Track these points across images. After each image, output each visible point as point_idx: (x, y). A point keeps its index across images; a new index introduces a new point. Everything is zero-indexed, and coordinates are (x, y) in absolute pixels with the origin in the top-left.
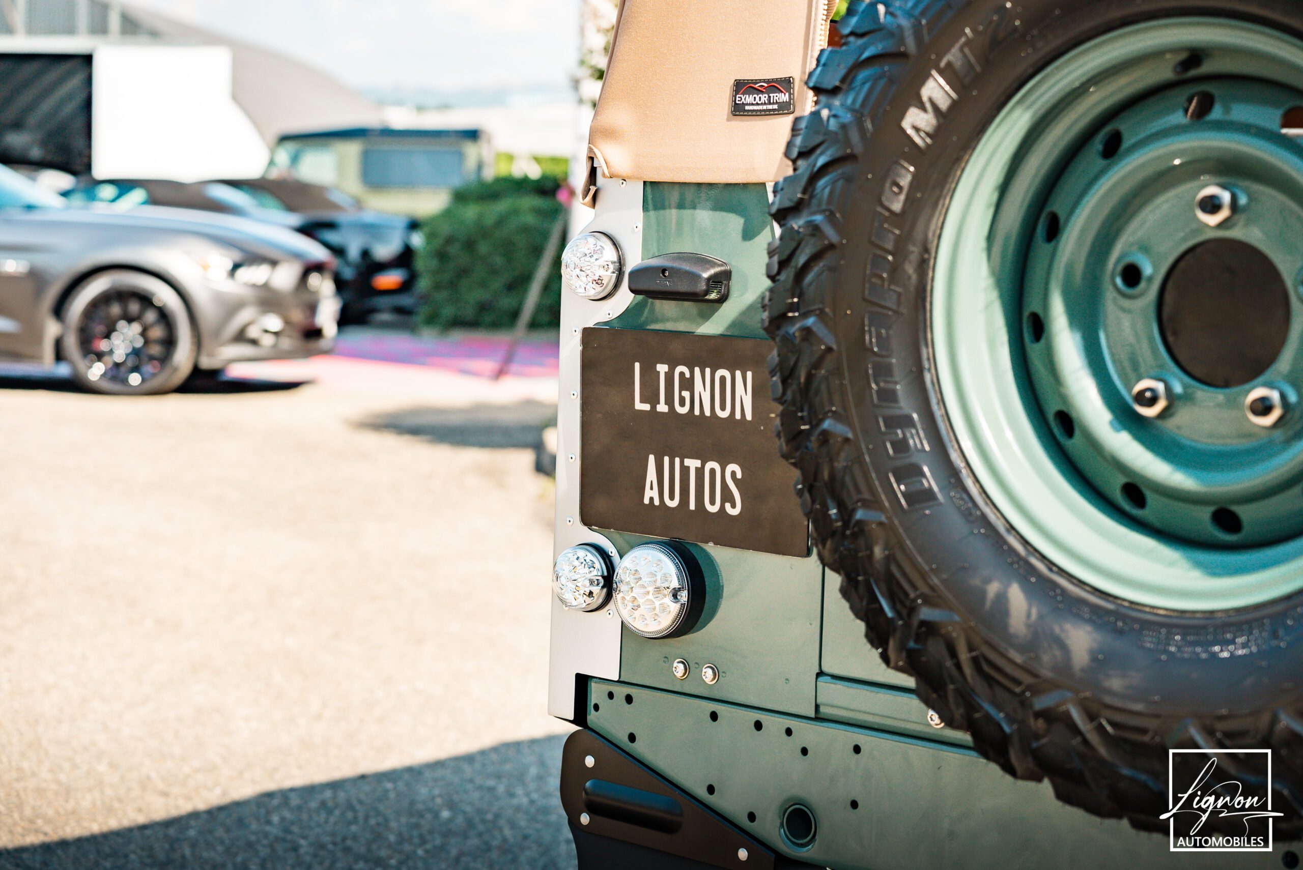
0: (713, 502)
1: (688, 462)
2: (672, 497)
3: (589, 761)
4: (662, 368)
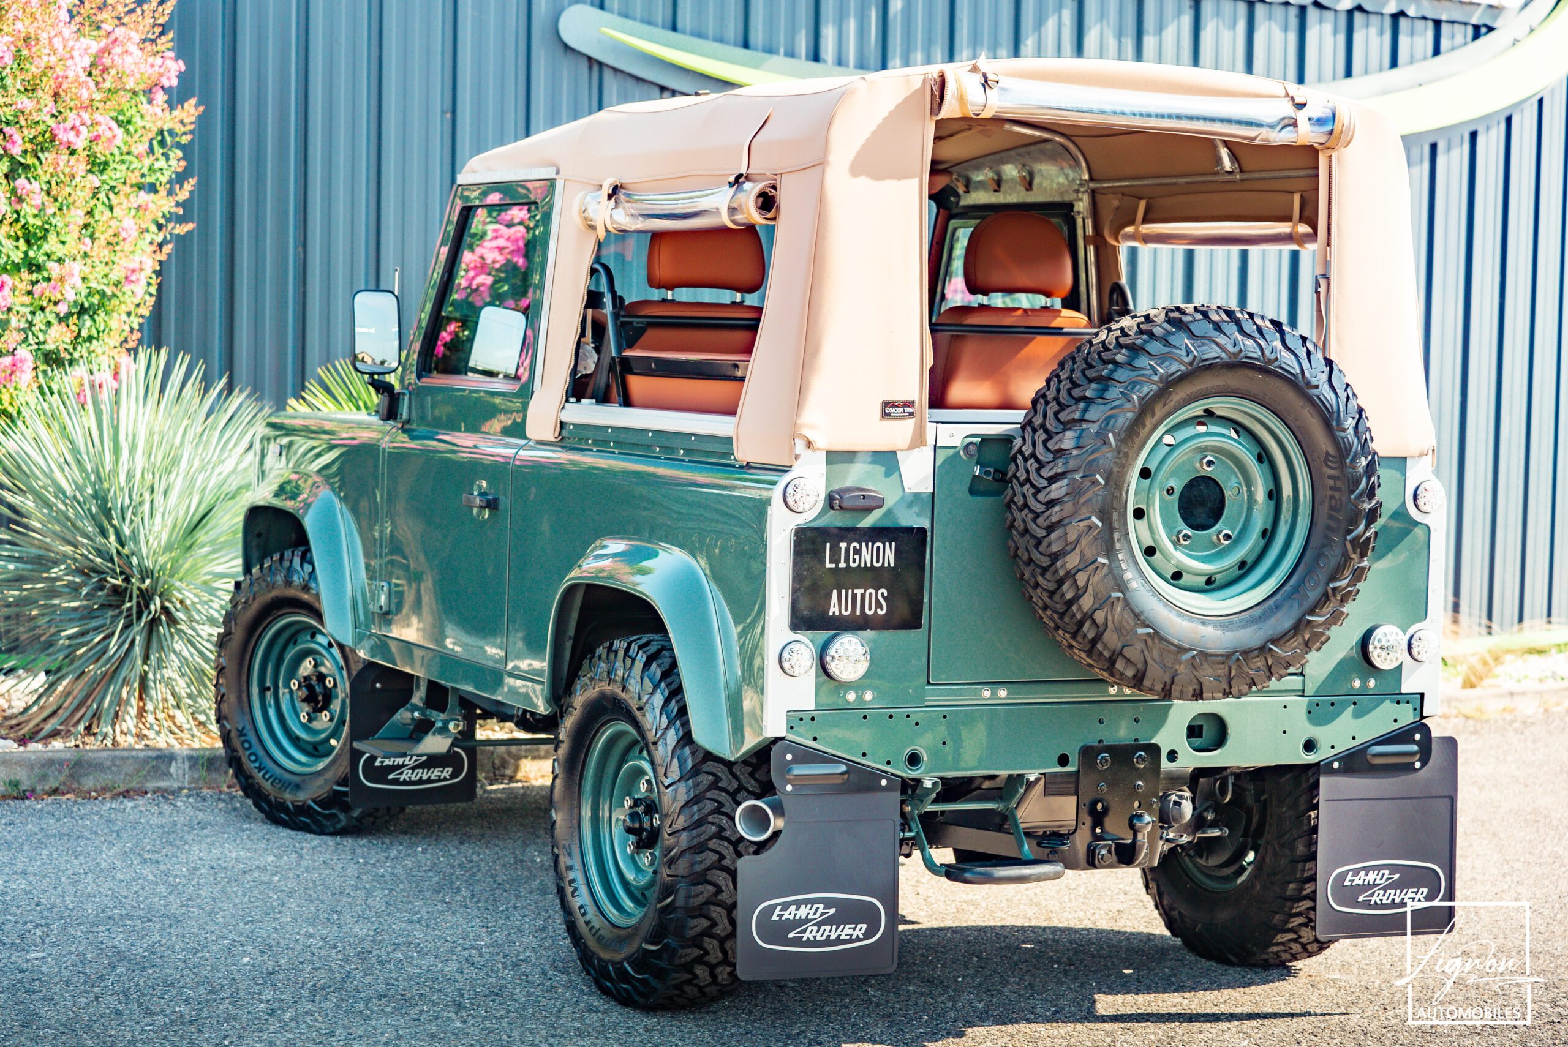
0: (870, 609)
1: (856, 591)
2: (846, 610)
3: (789, 757)
4: (843, 545)
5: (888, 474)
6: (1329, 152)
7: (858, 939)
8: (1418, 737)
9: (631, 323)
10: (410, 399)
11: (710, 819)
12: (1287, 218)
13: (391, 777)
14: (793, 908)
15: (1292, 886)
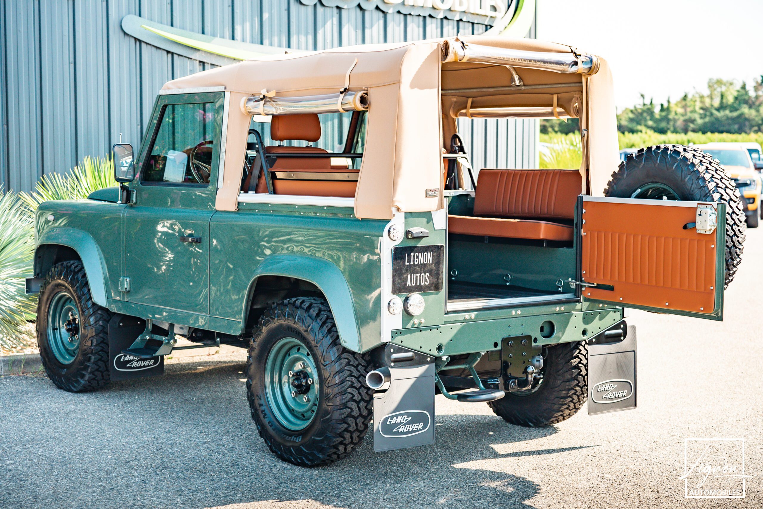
0: (423, 282)
1: (417, 275)
2: (413, 283)
3: (392, 350)
4: (412, 254)
5: (428, 222)
6: (587, 76)
7: (420, 430)
8: (622, 326)
9: (270, 156)
10: (136, 193)
11: (348, 379)
12: (551, 105)
13: (128, 366)
14: (395, 418)
15: (564, 392)
